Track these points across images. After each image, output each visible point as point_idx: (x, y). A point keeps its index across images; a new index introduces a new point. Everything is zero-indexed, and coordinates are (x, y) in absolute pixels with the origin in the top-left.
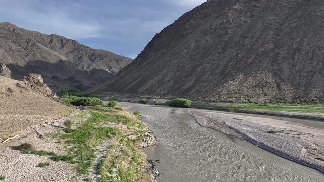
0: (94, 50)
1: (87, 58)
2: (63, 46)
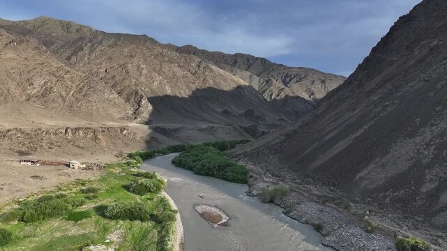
0: (289, 68)
1: (279, 80)
2: (250, 67)
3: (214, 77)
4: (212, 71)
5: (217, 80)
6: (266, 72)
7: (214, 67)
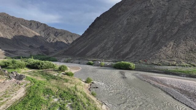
0: (57, 29)
1: (53, 34)
2: (38, 27)
3: (23, 31)
4: (22, 27)
5: (25, 32)
6: (47, 30)
7: (23, 26)
